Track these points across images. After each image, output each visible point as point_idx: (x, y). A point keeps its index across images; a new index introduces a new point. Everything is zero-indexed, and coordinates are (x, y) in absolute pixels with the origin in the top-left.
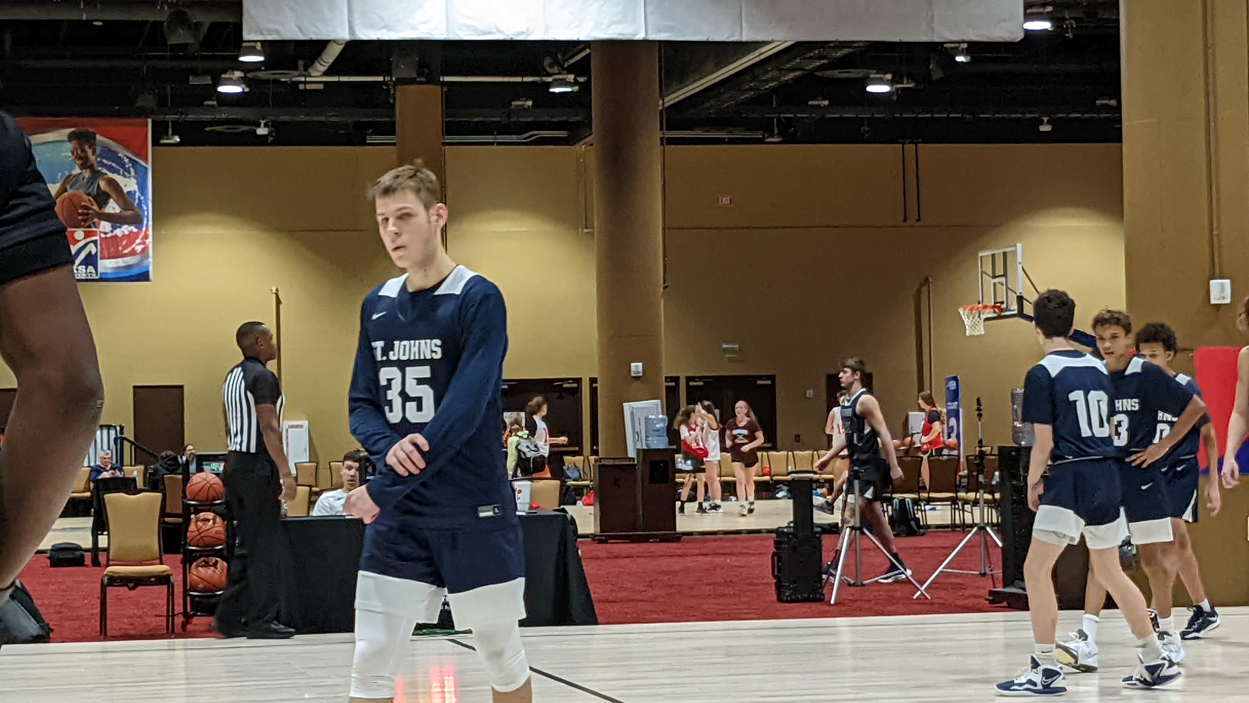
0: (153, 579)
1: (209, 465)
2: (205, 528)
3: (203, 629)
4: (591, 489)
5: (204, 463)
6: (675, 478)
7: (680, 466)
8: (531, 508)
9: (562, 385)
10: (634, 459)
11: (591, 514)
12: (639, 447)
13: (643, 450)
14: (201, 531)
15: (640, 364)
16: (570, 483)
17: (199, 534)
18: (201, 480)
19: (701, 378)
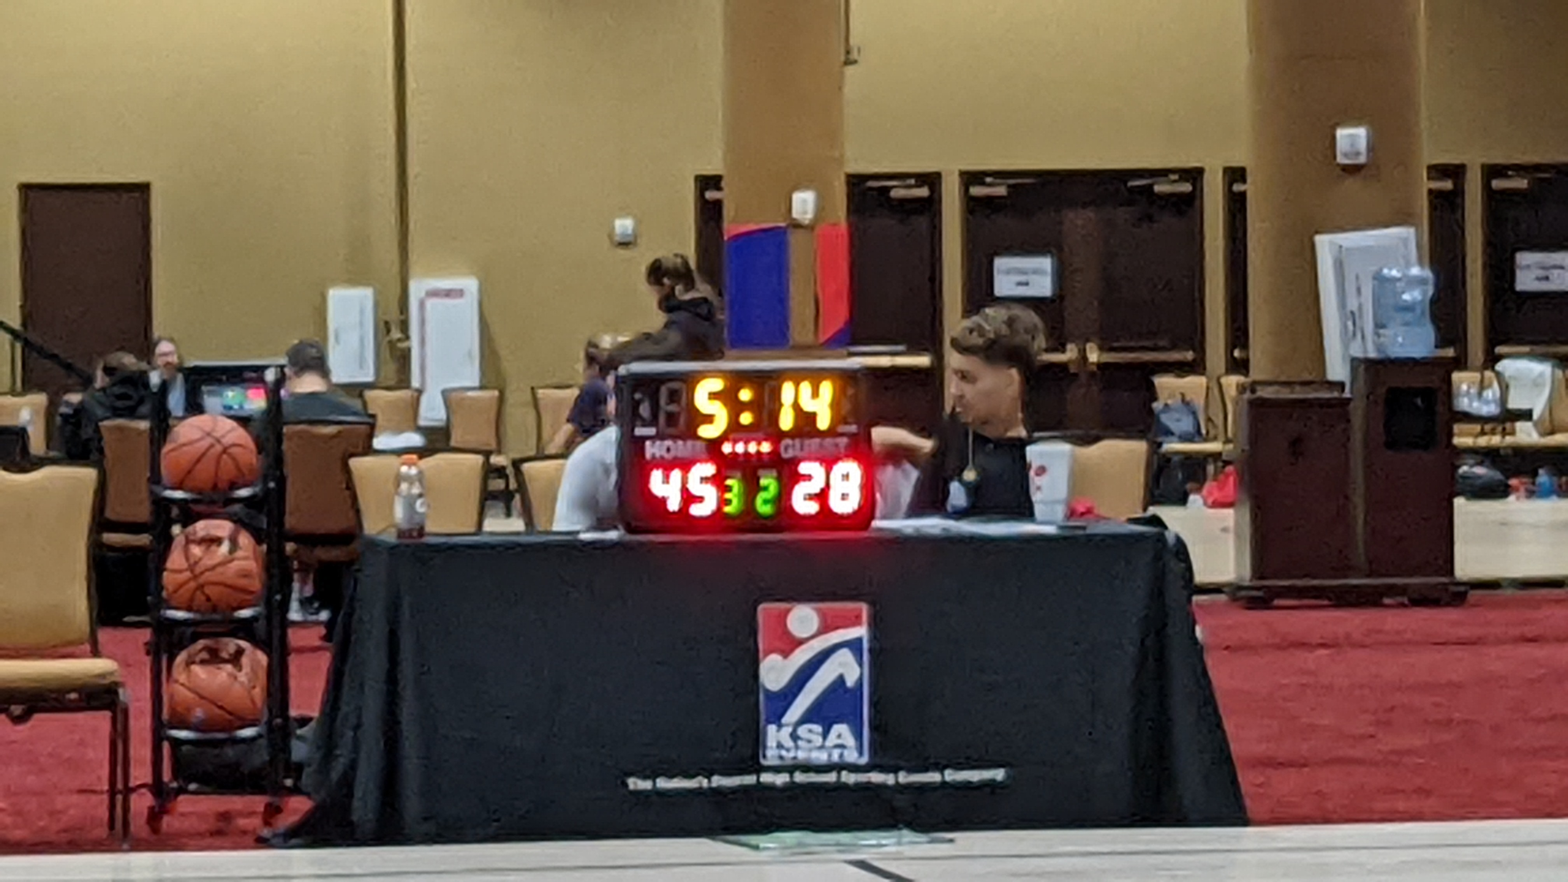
0: (73, 696)
1: (220, 394)
2: (208, 562)
3: (204, 827)
4: (1227, 463)
5: (204, 388)
6: (1450, 435)
7: (1464, 404)
8: (1072, 513)
9: (1151, 186)
10: (1341, 385)
11: (1225, 530)
12: (1359, 354)
13: (1369, 363)
14: (198, 570)
15: (1361, 132)
16: (1172, 446)
17: (195, 577)
18: (197, 435)
19: (1520, 169)
